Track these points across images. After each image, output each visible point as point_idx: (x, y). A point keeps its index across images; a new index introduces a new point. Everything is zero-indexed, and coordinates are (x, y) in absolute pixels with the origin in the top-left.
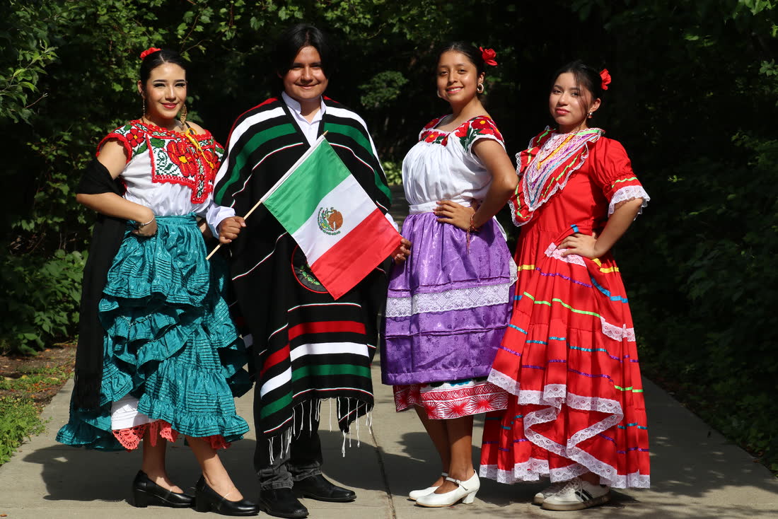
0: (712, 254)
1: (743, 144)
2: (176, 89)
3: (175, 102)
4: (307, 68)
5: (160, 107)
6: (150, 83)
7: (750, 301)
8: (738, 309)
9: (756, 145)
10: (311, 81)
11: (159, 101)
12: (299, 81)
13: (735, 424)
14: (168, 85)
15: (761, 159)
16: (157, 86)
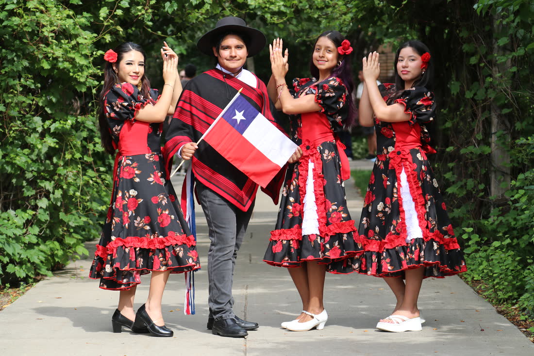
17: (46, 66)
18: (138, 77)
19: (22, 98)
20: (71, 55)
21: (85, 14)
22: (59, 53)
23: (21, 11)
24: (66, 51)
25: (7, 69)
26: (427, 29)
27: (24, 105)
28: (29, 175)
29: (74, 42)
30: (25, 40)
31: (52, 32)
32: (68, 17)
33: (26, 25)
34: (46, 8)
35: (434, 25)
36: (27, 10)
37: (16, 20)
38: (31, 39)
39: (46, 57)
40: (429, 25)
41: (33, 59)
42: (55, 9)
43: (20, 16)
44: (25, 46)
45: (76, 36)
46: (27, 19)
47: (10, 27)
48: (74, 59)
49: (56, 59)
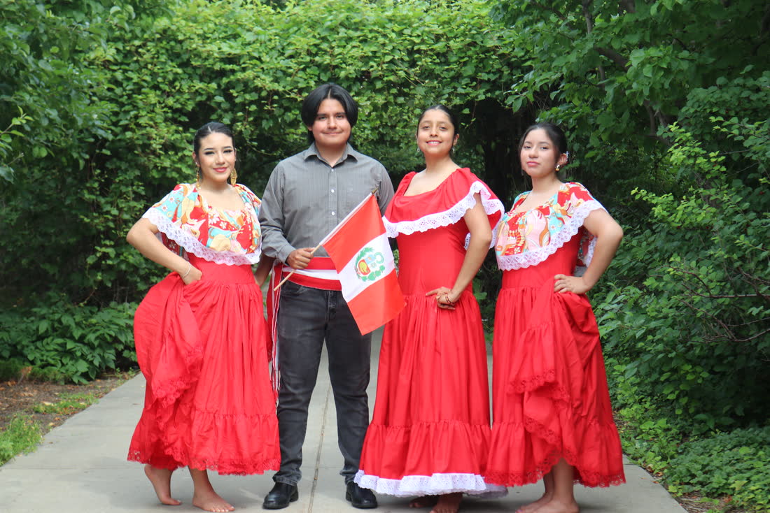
0: (619, 299)
1: (641, 198)
2: (224, 154)
3: (225, 166)
4: (332, 118)
5: (212, 173)
6: (202, 151)
7: (650, 337)
8: (640, 344)
9: (653, 198)
10: (335, 128)
11: (211, 167)
12: (326, 130)
13: (638, 445)
14: (217, 152)
15: (657, 211)
16: (208, 153)
17: (155, 174)
18: (226, 168)
19: (133, 204)
20: (179, 166)
21: (192, 130)
22: (167, 163)
23: (133, 126)
24: (174, 162)
25: (121, 178)
26: (493, 144)
27: (136, 209)
28: (142, 272)
29: (180, 154)
30: (136, 152)
31: (160, 144)
32: (177, 132)
33: (138, 139)
34: (156, 123)
35: (498, 141)
36: (138, 125)
37: (129, 134)
38: (143, 151)
39: (156, 167)
40: (495, 141)
41: (144, 169)
42: (164, 124)
43: (133, 130)
44: (136, 158)
45: (184, 149)
46: (139, 133)
47: (124, 140)
48: (180, 169)
49: (164, 169)
